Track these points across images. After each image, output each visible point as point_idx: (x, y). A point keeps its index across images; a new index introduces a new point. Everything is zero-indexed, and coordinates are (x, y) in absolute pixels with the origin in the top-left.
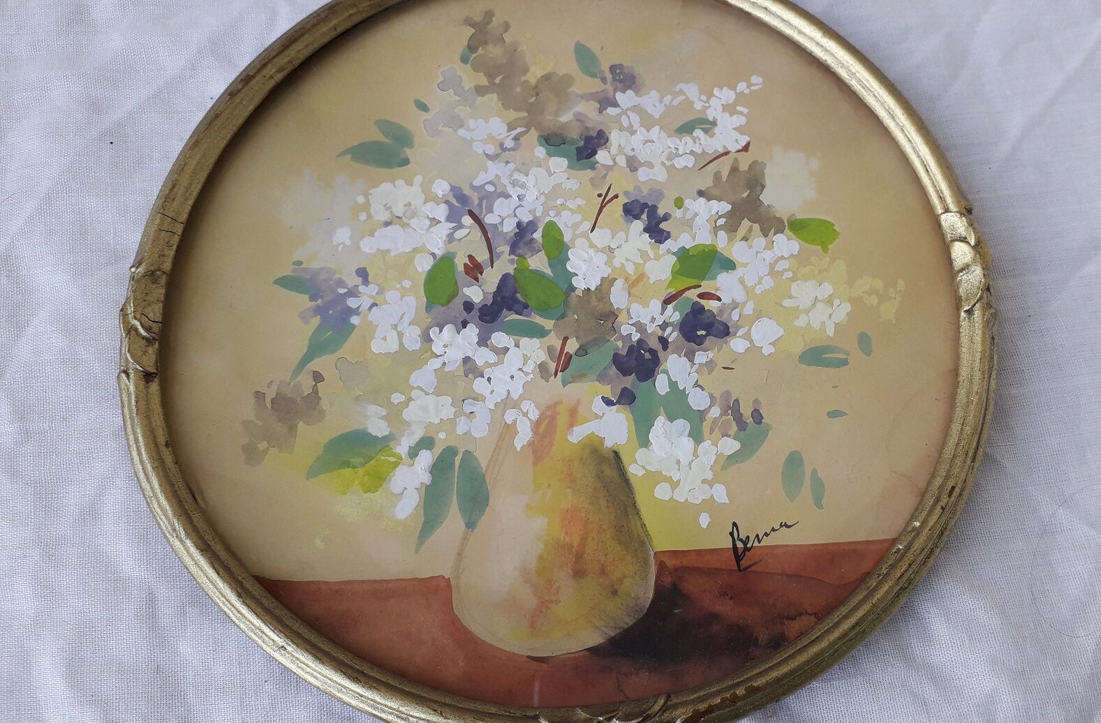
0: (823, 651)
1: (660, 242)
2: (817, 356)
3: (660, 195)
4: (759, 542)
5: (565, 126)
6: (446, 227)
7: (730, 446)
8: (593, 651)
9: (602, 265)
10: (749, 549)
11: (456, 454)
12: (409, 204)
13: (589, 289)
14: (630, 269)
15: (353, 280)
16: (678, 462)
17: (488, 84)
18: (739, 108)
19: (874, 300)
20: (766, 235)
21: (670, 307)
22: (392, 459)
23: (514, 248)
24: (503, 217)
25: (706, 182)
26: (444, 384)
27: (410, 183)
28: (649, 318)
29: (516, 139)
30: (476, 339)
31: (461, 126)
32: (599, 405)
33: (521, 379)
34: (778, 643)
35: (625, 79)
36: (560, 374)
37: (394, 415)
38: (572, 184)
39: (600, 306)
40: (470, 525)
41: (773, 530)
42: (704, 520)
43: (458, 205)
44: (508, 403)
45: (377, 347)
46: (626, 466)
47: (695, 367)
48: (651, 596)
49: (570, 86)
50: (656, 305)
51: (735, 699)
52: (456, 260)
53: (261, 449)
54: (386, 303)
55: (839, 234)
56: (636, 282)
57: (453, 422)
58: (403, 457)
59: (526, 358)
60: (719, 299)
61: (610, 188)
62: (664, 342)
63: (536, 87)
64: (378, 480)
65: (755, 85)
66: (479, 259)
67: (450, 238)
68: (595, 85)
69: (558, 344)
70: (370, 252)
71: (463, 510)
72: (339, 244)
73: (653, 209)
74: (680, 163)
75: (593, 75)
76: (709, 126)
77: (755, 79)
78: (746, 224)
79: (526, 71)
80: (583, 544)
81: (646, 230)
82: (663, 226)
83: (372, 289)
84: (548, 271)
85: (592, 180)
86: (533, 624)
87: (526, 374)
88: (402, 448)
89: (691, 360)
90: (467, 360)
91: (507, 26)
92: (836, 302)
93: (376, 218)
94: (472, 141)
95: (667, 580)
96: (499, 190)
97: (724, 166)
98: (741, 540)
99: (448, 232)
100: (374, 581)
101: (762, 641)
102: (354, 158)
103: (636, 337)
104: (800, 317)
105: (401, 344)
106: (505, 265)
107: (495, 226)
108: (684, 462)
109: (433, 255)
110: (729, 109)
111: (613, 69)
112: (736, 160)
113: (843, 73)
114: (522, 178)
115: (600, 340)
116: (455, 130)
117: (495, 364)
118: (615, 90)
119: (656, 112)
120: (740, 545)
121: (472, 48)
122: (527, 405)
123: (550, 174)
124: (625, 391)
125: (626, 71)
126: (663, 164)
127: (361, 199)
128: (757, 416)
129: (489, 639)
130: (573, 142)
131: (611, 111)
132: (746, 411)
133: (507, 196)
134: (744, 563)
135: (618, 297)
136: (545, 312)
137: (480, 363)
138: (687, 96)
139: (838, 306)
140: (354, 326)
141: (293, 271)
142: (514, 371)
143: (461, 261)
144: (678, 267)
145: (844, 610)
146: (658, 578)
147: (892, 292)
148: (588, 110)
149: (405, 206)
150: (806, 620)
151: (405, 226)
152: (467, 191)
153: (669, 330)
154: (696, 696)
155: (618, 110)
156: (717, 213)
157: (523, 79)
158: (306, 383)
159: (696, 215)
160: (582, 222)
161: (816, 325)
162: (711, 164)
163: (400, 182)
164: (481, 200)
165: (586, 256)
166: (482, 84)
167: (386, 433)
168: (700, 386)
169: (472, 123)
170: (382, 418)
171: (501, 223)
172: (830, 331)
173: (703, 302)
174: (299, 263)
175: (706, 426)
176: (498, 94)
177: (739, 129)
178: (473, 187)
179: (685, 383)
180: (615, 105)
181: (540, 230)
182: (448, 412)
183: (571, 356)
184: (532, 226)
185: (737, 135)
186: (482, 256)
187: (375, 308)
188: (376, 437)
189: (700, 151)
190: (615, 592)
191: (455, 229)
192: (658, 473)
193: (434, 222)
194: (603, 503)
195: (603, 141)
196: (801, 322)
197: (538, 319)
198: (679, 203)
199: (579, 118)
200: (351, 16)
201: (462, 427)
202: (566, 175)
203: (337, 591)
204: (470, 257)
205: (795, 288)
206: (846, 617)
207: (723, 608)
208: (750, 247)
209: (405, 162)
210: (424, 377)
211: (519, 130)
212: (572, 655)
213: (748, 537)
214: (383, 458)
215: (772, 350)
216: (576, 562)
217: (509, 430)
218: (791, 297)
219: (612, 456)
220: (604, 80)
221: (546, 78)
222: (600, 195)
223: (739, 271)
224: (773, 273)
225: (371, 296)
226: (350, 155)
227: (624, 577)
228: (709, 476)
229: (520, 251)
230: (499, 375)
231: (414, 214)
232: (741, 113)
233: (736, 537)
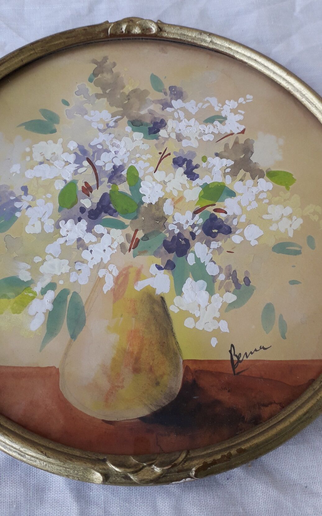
0: (286, 428)
1: (193, 179)
2: (283, 248)
3: (194, 155)
4: (247, 357)
5: (143, 116)
6: (73, 167)
7: (231, 298)
8: (143, 419)
9: (160, 191)
10: (241, 362)
11: (68, 294)
12: (54, 153)
13: (151, 203)
14: (175, 194)
15: (19, 192)
16: (199, 306)
17: (102, 93)
18: (239, 111)
19: (316, 218)
20: (253, 179)
21: (197, 216)
22: (31, 295)
23: (111, 179)
24: (106, 162)
25: (220, 149)
26: (65, 252)
27: (55, 142)
28: (185, 221)
29: (116, 122)
30: (86, 228)
31: (86, 114)
32: (153, 269)
33: (109, 252)
34: (257, 421)
35: (177, 94)
36: (132, 250)
37: (35, 269)
38: (145, 147)
39: (157, 213)
40: (73, 336)
41: (256, 350)
42: (214, 342)
43: (81, 155)
44: (101, 265)
45: (29, 230)
46: (168, 306)
47: (211, 250)
48: (180, 387)
49: (147, 96)
50: (189, 214)
51: (229, 456)
52: (78, 184)
54: (36, 205)
55: (295, 180)
56: (178, 201)
57: (68, 274)
58: (38, 294)
59: (113, 240)
60: (226, 213)
61: (166, 150)
62: (193, 235)
63: (129, 95)
64: (23, 305)
65: (249, 99)
66: (91, 184)
67: (76, 172)
68: (161, 96)
69: (132, 233)
70: (30, 178)
71: (70, 327)
72: (13, 173)
73: (190, 162)
74: (205, 138)
75: (160, 91)
76: (222, 120)
77: (248, 96)
78: (242, 172)
79: (123, 87)
80: (140, 352)
81: (185, 173)
82: (195, 171)
83: (29, 198)
84: (129, 193)
85: (156, 145)
86: (107, 400)
87: (113, 249)
88: (37, 289)
89: (209, 246)
91: (114, 65)
92: (294, 218)
93: (35, 160)
94: (92, 121)
95: (190, 378)
96: (104, 148)
97: (231, 141)
98: (236, 356)
99: (75, 169)
100: (14, 367)
101: (247, 419)
102: (26, 128)
103: (177, 231)
104: (273, 225)
105: (43, 229)
106: (105, 188)
107: (101, 167)
108: (203, 306)
109: (65, 181)
110: (234, 111)
111: (171, 88)
112: (237, 138)
113: (298, 95)
114: (118, 142)
115: (157, 232)
116: (83, 116)
117: (95, 243)
118: (172, 99)
119: (193, 111)
120: (235, 358)
121: (95, 74)
122: (111, 267)
123: (133, 141)
124: (169, 261)
125: (178, 89)
126: (196, 138)
127: (28, 150)
128: (247, 281)
129: (79, 408)
130: (147, 124)
131: (169, 109)
132: (241, 277)
133: (109, 151)
134: (237, 370)
135: (168, 209)
136: (125, 214)
137: (86, 241)
138: (211, 104)
139: (296, 220)
140: (17, 218)
142: (106, 247)
143: (80, 185)
144: (203, 193)
145: (299, 402)
146: (184, 376)
148: (156, 108)
149: (52, 154)
150: (274, 407)
151: (51, 164)
152: (87, 148)
153: (196, 228)
154: (205, 453)
155: (173, 109)
156: (226, 166)
157: (121, 91)
159: (214, 166)
160: (149, 167)
161: (282, 230)
162: (223, 139)
163: (50, 142)
164: (94, 153)
165: (151, 185)
166: (99, 93)
167: (29, 279)
168: (213, 261)
169: (92, 112)
170: (28, 270)
171: (105, 166)
172: (291, 234)
173: (216, 214)
175: (217, 285)
176: (107, 99)
177: (240, 122)
178: (90, 146)
179: (205, 259)
180: (171, 106)
181: (126, 170)
182: (66, 269)
183: (139, 240)
184: (121, 168)
185: (239, 125)
186: (93, 183)
187: (29, 209)
188: (23, 281)
189: (217, 132)
190: (158, 384)
191: (78, 168)
192: (187, 312)
193: (67, 163)
194: (153, 328)
195: (163, 125)
196: (273, 228)
197: (121, 219)
198: (204, 159)
199: (151, 112)
200: (31, 54)
201: (73, 279)
202: (142, 142)
204: (86, 183)
205: (270, 209)
206: (300, 407)
207: (225, 397)
208: (245, 185)
209: (54, 131)
210: (53, 248)
211: (118, 117)
212: (129, 421)
213: (240, 354)
214: (26, 294)
215: (256, 243)
216: (135, 363)
217: (101, 281)
218: (268, 214)
219: (160, 299)
220: (165, 93)
221: (134, 91)
222: (160, 153)
223: (237, 198)
224: (257, 199)
225: (28, 202)
226: (24, 126)
227: (164, 374)
228: (217, 315)
229: (114, 181)
230: (97, 249)
231: (56, 159)
232: (241, 114)
233: (233, 354)
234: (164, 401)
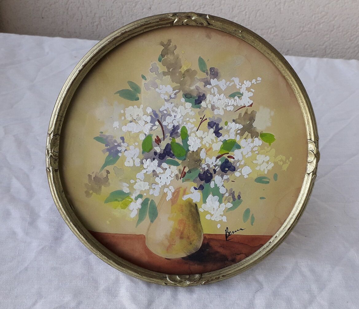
1: (218, 137)
2: (261, 180)
3: (220, 120)
4: (233, 233)
5: (192, 91)
6: (150, 125)
7: (230, 205)
9: (199, 144)
10: (230, 235)
11: (149, 200)
12: (138, 115)
13: (194, 151)
14: (207, 145)
15: (119, 141)
16: (214, 209)
17: (167, 71)
18: (252, 90)
19: (281, 163)
20: (252, 138)
21: (218, 159)
22: (130, 200)
23: (171, 135)
24: (169, 123)
25: (236, 117)
26: (147, 178)
27: (139, 107)
28: (211, 163)
29: (175, 94)
30: (157, 165)
31: (157, 88)
32: (192, 189)
33: (170, 179)
34: (234, 261)
35: (214, 74)
36: (182, 178)
37: (131, 186)
38: (192, 113)
39: (197, 157)
40: (152, 221)
41: (238, 230)
42: (219, 226)
43: (154, 117)
44: (165, 186)
45: (126, 164)
46: (198, 208)
47: (223, 180)
48: (201, 246)
49: (195, 75)
50: (214, 158)
53: (91, 193)
54: (130, 150)
55: (275, 139)
56: (209, 150)
57: (149, 190)
58: (133, 199)
59: (172, 172)
60: (234, 159)
61: (204, 116)
62: (215, 171)
63: (184, 74)
64: (126, 206)
65: (259, 81)
66: (160, 138)
67: (151, 129)
68: (204, 76)
69: (182, 169)
70: (125, 131)
71: (150, 217)
72: (115, 127)
73: (218, 125)
74: (229, 108)
75: (204, 72)
76: (240, 95)
77: (259, 78)
78: (247, 133)
79: (181, 67)
80: (184, 230)
81: (214, 132)
82: (220, 131)
83: (126, 144)
84: (181, 144)
85: (199, 113)
86: (167, 250)
87: (172, 177)
88: (133, 197)
89: (222, 178)
90: (154, 171)
91: (175, 47)
92: (270, 163)
93: (127, 119)
94: (160, 93)
95: (206, 242)
96: (168, 113)
97: (243, 111)
98: (228, 233)
102: (120, 95)
103: (206, 169)
105: (134, 164)
106: (168, 140)
107: (166, 126)
108: (215, 209)
109: (145, 134)
110: (248, 89)
111: (211, 69)
112: (247, 109)
114: (176, 109)
115: (195, 169)
116: (155, 89)
117: (162, 173)
118: (211, 78)
119: (223, 88)
120: (228, 234)
121: (162, 55)
122: (171, 187)
123: (185, 109)
124: (201, 185)
125: (215, 71)
126: (223, 108)
127: (122, 112)
128: (239, 197)
130: (194, 97)
131: (208, 86)
132: (236, 195)
133: (171, 116)
134: (228, 239)
135: (202, 155)
136: (179, 158)
137: (158, 172)
138: (235, 83)
140: (119, 157)
141: (100, 135)
142: (168, 176)
143: (154, 138)
144: (223, 146)
146: (203, 241)
147: (287, 161)
148: (201, 85)
151: (137, 123)
152: (158, 112)
153: (217, 167)
155: (211, 86)
156: (238, 129)
157: (180, 70)
158: (104, 174)
159: (231, 128)
160: (194, 127)
161: (262, 170)
162: (239, 110)
163: (135, 106)
164: (162, 116)
165: (194, 140)
166: (165, 71)
167: (129, 192)
168: (224, 186)
169: (161, 86)
170: (128, 187)
171: (168, 125)
172: (266, 172)
173: (229, 159)
174: (102, 133)
175: (224, 199)
176: (170, 76)
177: (250, 98)
179: (219, 185)
180: (210, 84)
181: (180, 129)
182: (147, 187)
183: (186, 173)
184: (178, 127)
185: (249, 100)
186: (161, 137)
187: (126, 151)
188: (126, 193)
189: (236, 106)
190: (191, 244)
191: (153, 126)
192: (208, 211)
193: (146, 122)
194: (191, 219)
195: (204, 98)
196: (257, 168)
197: (177, 160)
198: (226, 124)
199: (197, 88)
201: (151, 193)
202: (191, 110)
203: (113, 236)
204: (157, 136)
205: (258, 157)
207: (221, 250)
208: (247, 142)
209: (138, 99)
210: (140, 175)
211: (177, 91)
213: (230, 232)
214: (127, 199)
215: (247, 177)
216: (181, 235)
217: (165, 195)
218: (256, 160)
219: (195, 205)
220: (207, 73)
221: (188, 71)
222: (201, 118)
224: (252, 151)
225: (125, 147)
226: (119, 94)
227: (194, 240)
228: (222, 213)
229: (173, 136)
230: (163, 176)
231: (140, 119)
232: (252, 91)
233: (227, 231)
234: (193, 251)
